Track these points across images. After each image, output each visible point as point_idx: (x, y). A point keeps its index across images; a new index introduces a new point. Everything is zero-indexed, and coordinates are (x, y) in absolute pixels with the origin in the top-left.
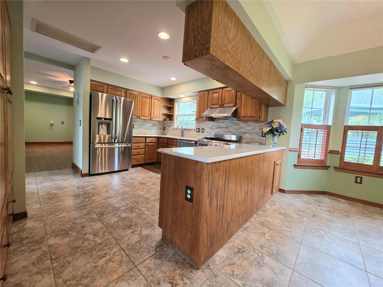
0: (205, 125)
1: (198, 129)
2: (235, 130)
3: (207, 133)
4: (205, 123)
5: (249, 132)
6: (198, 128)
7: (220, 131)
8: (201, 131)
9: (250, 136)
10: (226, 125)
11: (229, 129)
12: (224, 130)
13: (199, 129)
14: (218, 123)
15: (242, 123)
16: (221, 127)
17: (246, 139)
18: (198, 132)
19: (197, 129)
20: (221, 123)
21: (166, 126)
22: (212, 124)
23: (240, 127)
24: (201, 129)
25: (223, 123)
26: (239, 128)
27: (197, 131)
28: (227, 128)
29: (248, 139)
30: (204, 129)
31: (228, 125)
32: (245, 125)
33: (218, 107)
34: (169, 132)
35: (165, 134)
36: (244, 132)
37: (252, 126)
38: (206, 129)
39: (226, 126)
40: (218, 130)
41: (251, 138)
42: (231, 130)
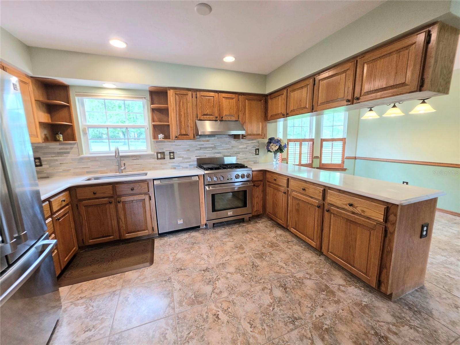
0: (176, 145)
1: (160, 153)
2: (226, 150)
3: (182, 158)
4: (174, 143)
5: (243, 152)
6: (160, 151)
7: (205, 153)
8: (167, 157)
9: (244, 155)
10: (212, 144)
11: (218, 150)
12: (210, 151)
13: (164, 152)
14: (200, 141)
15: (234, 141)
16: (206, 148)
17: (240, 159)
18: (161, 159)
19: (159, 155)
20: (204, 141)
21: (45, 154)
22: (188, 143)
23: (232, 146)
24: (167, 153)
25: (208, 141)
26: (230, 147)
27: (159, 157)
28: (214, 148)
29: (242, 159)
30: (173, 153)
31: (216, 143)
32: (237, 143)
33: (214, 119)
34: (64, 167)
35: (45, 175)
36: (237, 151)
37: (245, 144)
38: (178, 153)
39: (213, 146)
40: (201, 151)
41: (245, 157)
42: (220, 151)
